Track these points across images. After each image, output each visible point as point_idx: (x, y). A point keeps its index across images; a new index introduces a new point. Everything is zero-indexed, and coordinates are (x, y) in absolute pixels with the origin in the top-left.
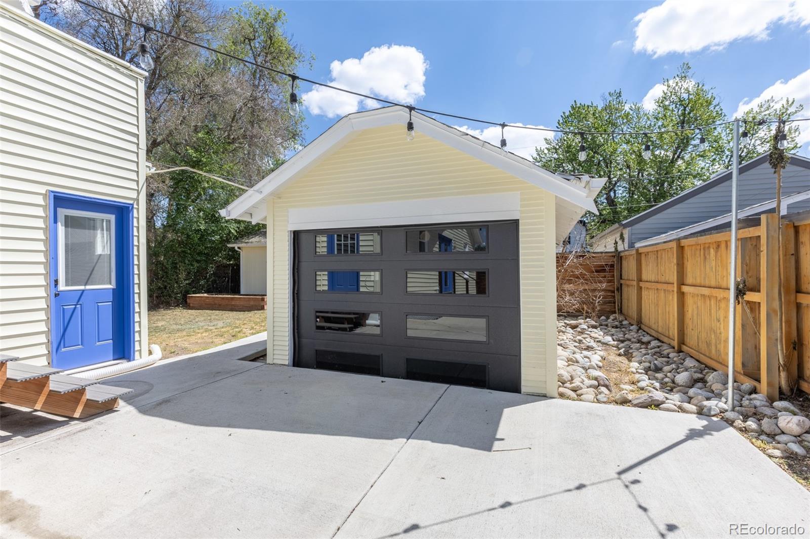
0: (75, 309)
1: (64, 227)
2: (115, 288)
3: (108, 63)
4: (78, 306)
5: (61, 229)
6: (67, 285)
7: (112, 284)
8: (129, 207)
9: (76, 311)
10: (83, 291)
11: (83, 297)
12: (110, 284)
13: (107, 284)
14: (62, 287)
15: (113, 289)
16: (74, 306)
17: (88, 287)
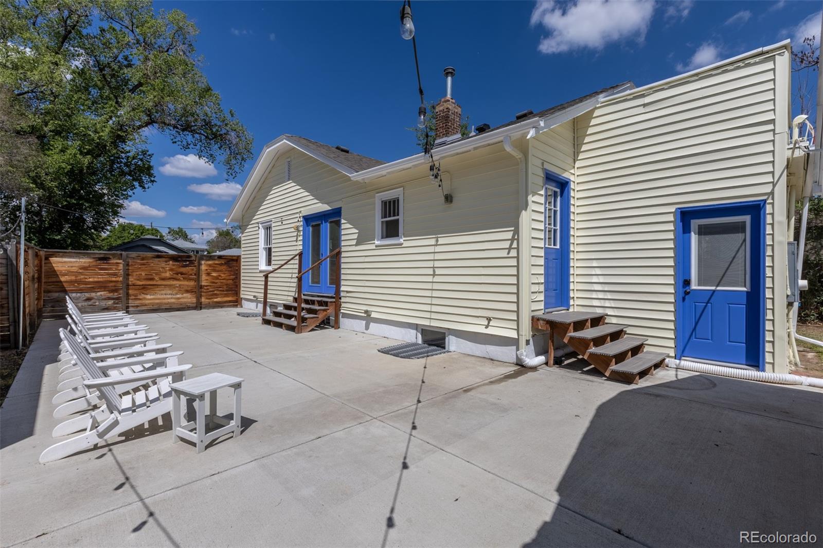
0: (706, 306)
1: (697, 236)
2: (750, 291)
3: (735, 66)
4: (709, 304)
5: (694, 238)
6: (699, 285)
7: (747, 286)
8: (760, 204)
9: (707, 308)
10: (714, 291)
11: (713, 297)
12: (745, 286)
13: (741, 286)
14: (694, 286)
15: (747, 292)
16: (705, 304)
17: (719, 288)
